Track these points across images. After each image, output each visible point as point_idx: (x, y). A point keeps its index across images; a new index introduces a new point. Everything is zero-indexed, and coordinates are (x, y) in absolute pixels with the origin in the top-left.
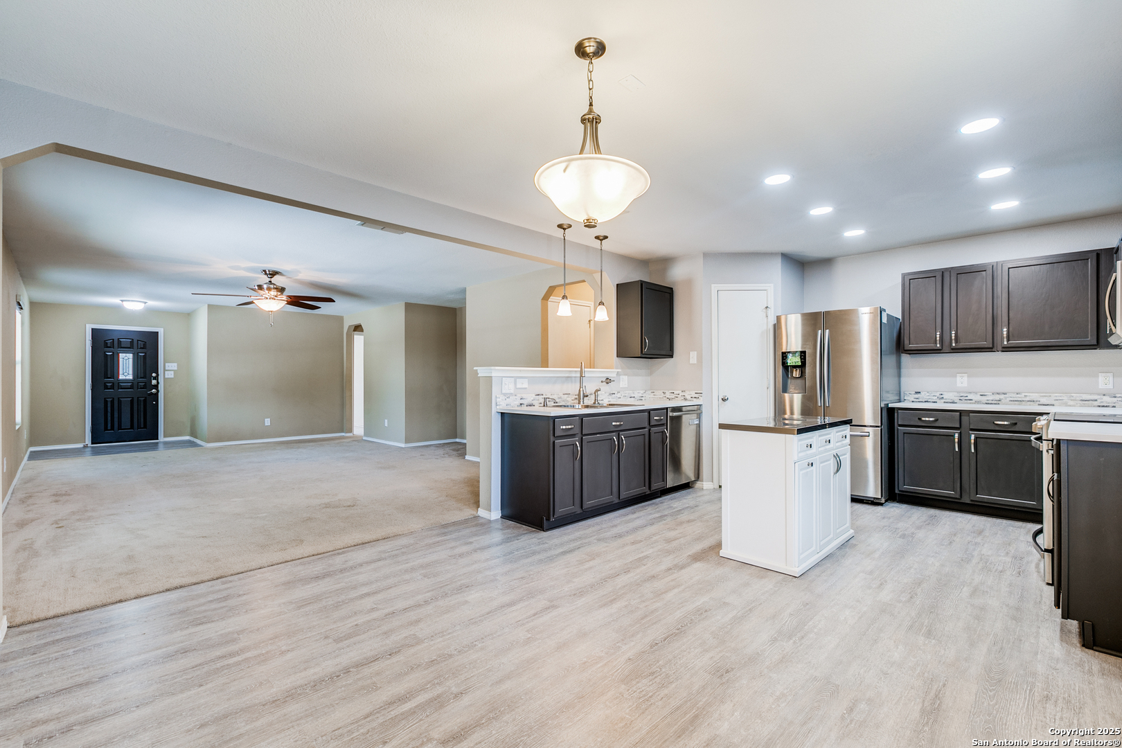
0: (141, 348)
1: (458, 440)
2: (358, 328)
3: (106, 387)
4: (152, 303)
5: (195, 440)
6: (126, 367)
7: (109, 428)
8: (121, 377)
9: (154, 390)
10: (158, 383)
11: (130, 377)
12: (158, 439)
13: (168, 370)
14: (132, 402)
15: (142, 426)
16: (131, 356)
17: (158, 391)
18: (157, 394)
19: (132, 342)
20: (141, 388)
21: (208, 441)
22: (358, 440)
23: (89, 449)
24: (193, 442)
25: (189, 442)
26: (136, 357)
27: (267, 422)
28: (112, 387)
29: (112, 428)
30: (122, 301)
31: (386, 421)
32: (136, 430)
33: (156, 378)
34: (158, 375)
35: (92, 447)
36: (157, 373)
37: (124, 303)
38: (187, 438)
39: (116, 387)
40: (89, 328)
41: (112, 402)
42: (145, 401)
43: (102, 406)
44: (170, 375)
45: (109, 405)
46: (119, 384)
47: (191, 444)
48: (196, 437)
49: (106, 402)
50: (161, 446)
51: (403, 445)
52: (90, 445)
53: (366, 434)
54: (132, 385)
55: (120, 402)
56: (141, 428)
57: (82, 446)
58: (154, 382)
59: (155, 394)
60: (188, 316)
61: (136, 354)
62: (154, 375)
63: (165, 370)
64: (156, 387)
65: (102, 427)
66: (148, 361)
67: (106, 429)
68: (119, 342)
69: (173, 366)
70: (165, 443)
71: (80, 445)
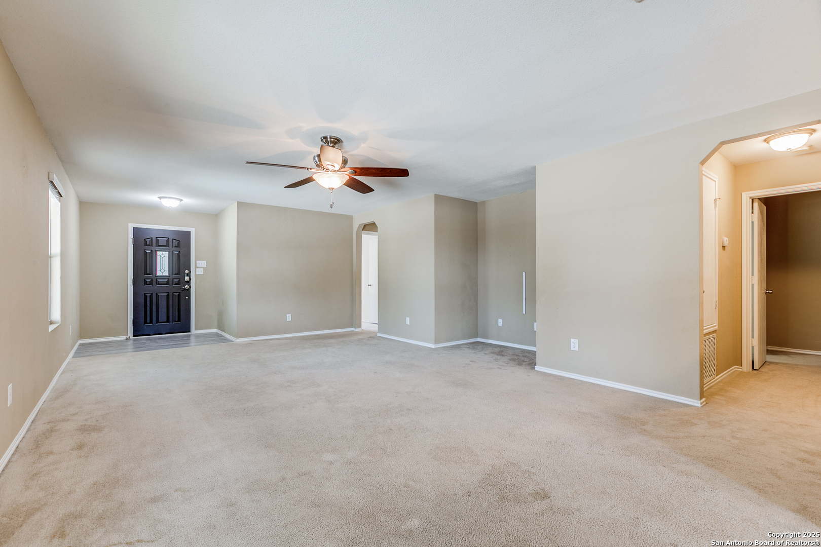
0: (176, 246)
1: (479, 340)
2: (370, 227)
3: (146, 283)
4: (188, 201)
5: (223, 333)
6: (163, 264)
7: (148, 321)
8: (159, 274)
9: (186, 286)
10: (190, 279)
11: (166, 274)
12: (190, 332)
13: (198, 267)
14: (168, 297)
15: (177, 320)
16: (166, 254)
17: (190, 287)
18: (189, 290)
19: (168, 241)
20: (176, 284)
21: (237, 337)
22: (372, 337)
23: (131, 342)
24: (221, 336)
25: (217, 335)
26: (171, 254)
27: (289, 317)
28: (151, 283)
29: (151, 322)
30: (160, 198)
31: (408, 319)
32: (172, 323)
33: (189, 275)
34: (190, 272)
35: (134, 340)
36: (190, 270)
37: (163, 200)
38: (215, 330)
39: (154, 283)
40: (131, 226)
41: (151, 297)
42: (179, 296)
43: (142, 300)
44: (200, 272)
45: (148, 299)
46: (156, 281)
47: (219, 339)
48: (224, 331)
49: (146, 297)
50: (192, 339)
51: (433, 346)
52: (132, 337)
53: (380, 331)
54: (168, 281)
55: (157, 297)
56: (176, 321)
57: (125, 338)
58: (187, 278)
59: (188, 290)
60: (215, 217)
61: (171, 252)
62: (187, 272)
63: (196, 267)
64: (189, 282)
65: (143, 320)
66: (182, 258)
67: (146, 322)
68: (157, 241)
69: (202, 263)
70: (197, 336)
71: (123, 338)
